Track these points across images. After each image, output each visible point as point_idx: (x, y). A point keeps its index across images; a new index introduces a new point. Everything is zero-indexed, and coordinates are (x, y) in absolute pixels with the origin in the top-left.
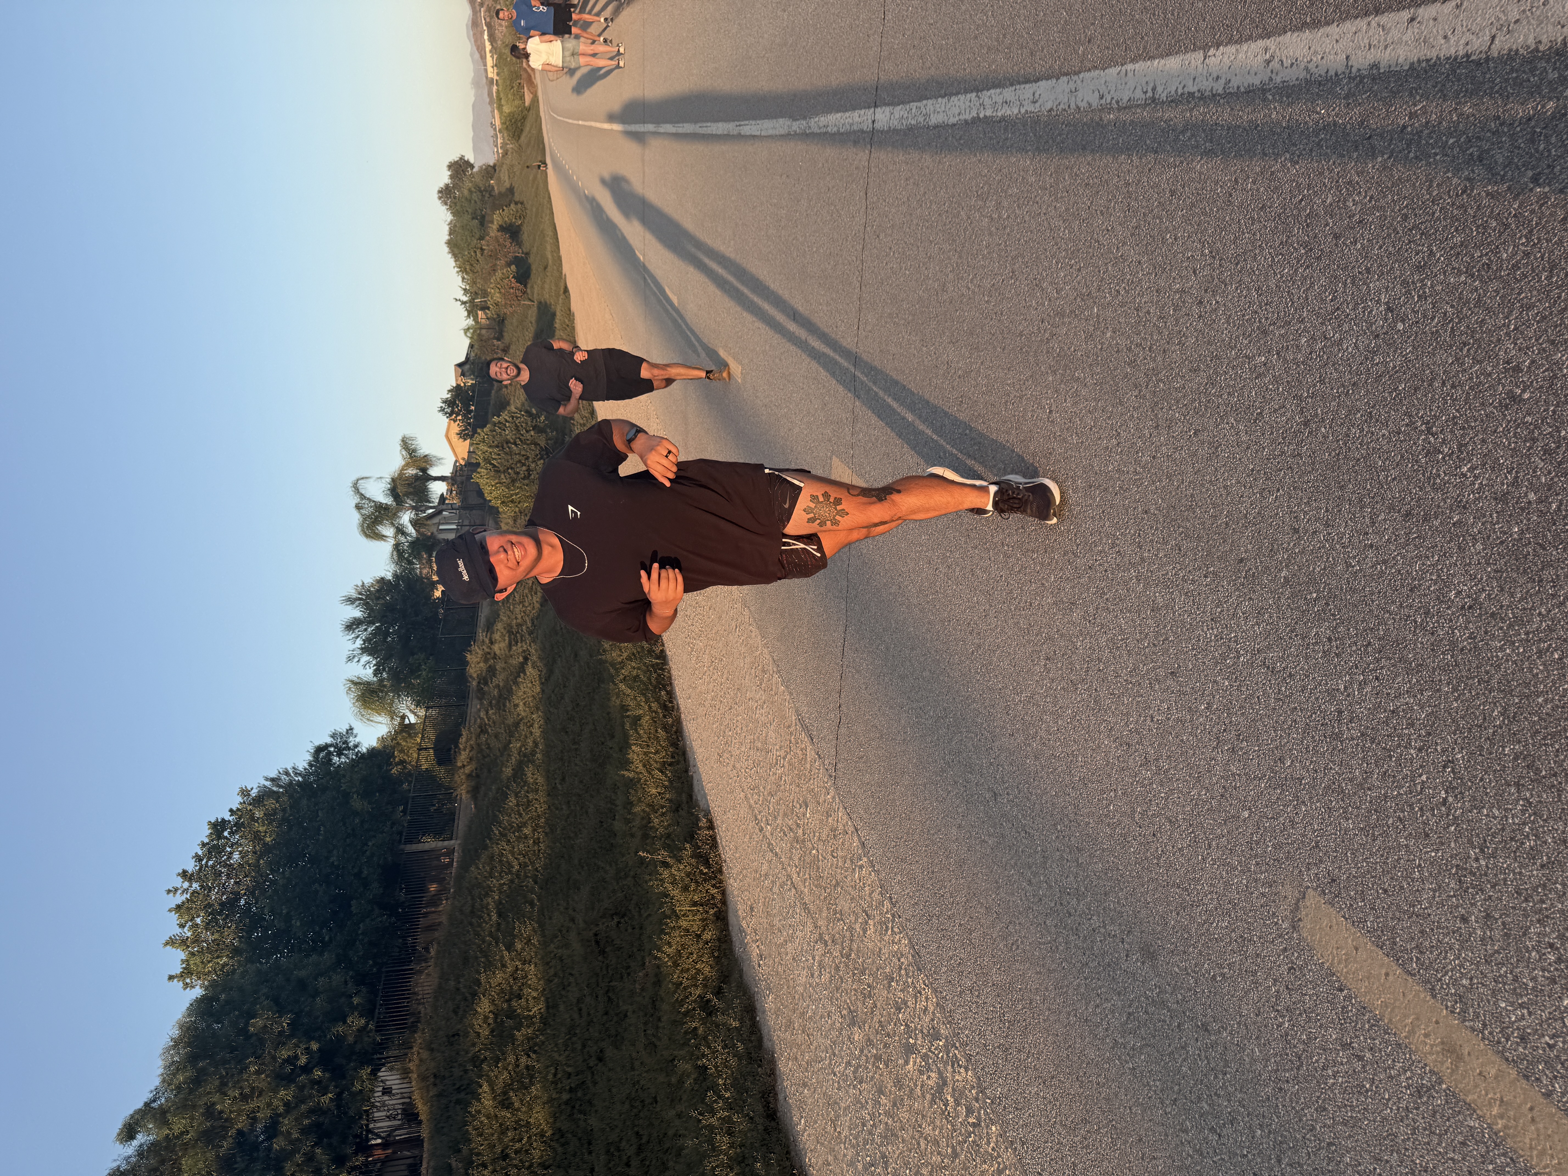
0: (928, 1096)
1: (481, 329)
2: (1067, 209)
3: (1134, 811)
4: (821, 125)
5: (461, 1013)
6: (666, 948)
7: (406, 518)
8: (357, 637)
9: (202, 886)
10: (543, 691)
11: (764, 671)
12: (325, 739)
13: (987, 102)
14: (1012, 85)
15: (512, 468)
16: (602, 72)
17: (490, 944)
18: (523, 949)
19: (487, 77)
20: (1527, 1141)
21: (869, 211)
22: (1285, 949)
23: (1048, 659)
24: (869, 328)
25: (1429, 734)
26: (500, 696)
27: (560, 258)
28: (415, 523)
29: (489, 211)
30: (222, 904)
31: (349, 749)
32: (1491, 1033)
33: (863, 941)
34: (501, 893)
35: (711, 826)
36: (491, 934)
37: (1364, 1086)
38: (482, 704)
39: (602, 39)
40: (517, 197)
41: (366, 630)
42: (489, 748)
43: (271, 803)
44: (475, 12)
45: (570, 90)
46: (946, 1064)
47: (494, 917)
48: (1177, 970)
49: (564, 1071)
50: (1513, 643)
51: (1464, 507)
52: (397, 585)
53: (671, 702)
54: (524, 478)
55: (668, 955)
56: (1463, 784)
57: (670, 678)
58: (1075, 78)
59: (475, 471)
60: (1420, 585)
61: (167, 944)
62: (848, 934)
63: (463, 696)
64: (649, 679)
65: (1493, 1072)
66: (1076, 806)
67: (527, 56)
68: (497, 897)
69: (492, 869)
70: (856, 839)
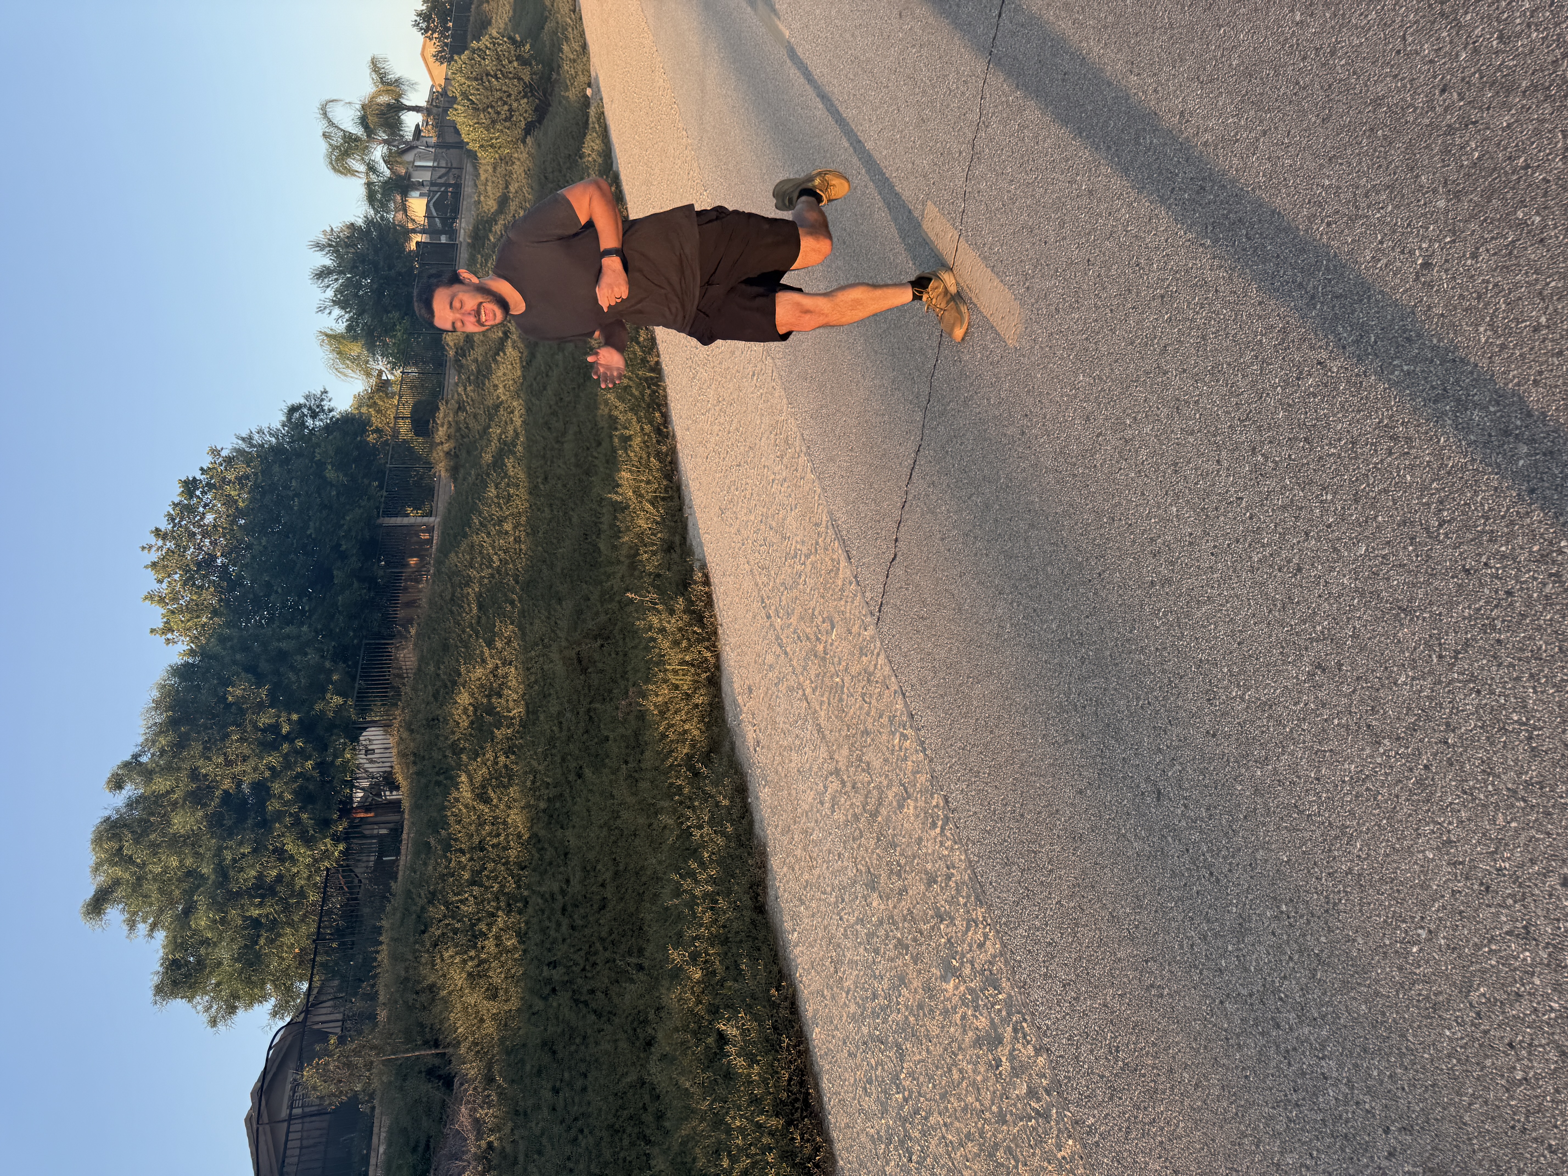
5: (441, 699)
6: (653, 698)
7: (378, 153)
8: (328, 287)
9: (176, 545)
10: (524, 377)
12: (298, 399)
15: (492, 107)
17: (471, 636)
18: (503, 649)
26: (479, 372)
28: (387, 160)
30: (199, 565)
31: (323, 412)
34: (481, 585)
35: (707, 582)
36: (471, 626)
38: (459, 377)
41: (336, 280)
42: (467, 428)
43: (243, 465)
47: (474, 609)
49: (543, 781)
52: (368, 231)
53: (666, 426)
54: (505, 120)
55: (654, 704)
57: (666, 397)
59: (452, 104)
61: (146, 598)
63: (440, 364)
64: (642, 394)
68: (477, 589)
69: (472, 559)
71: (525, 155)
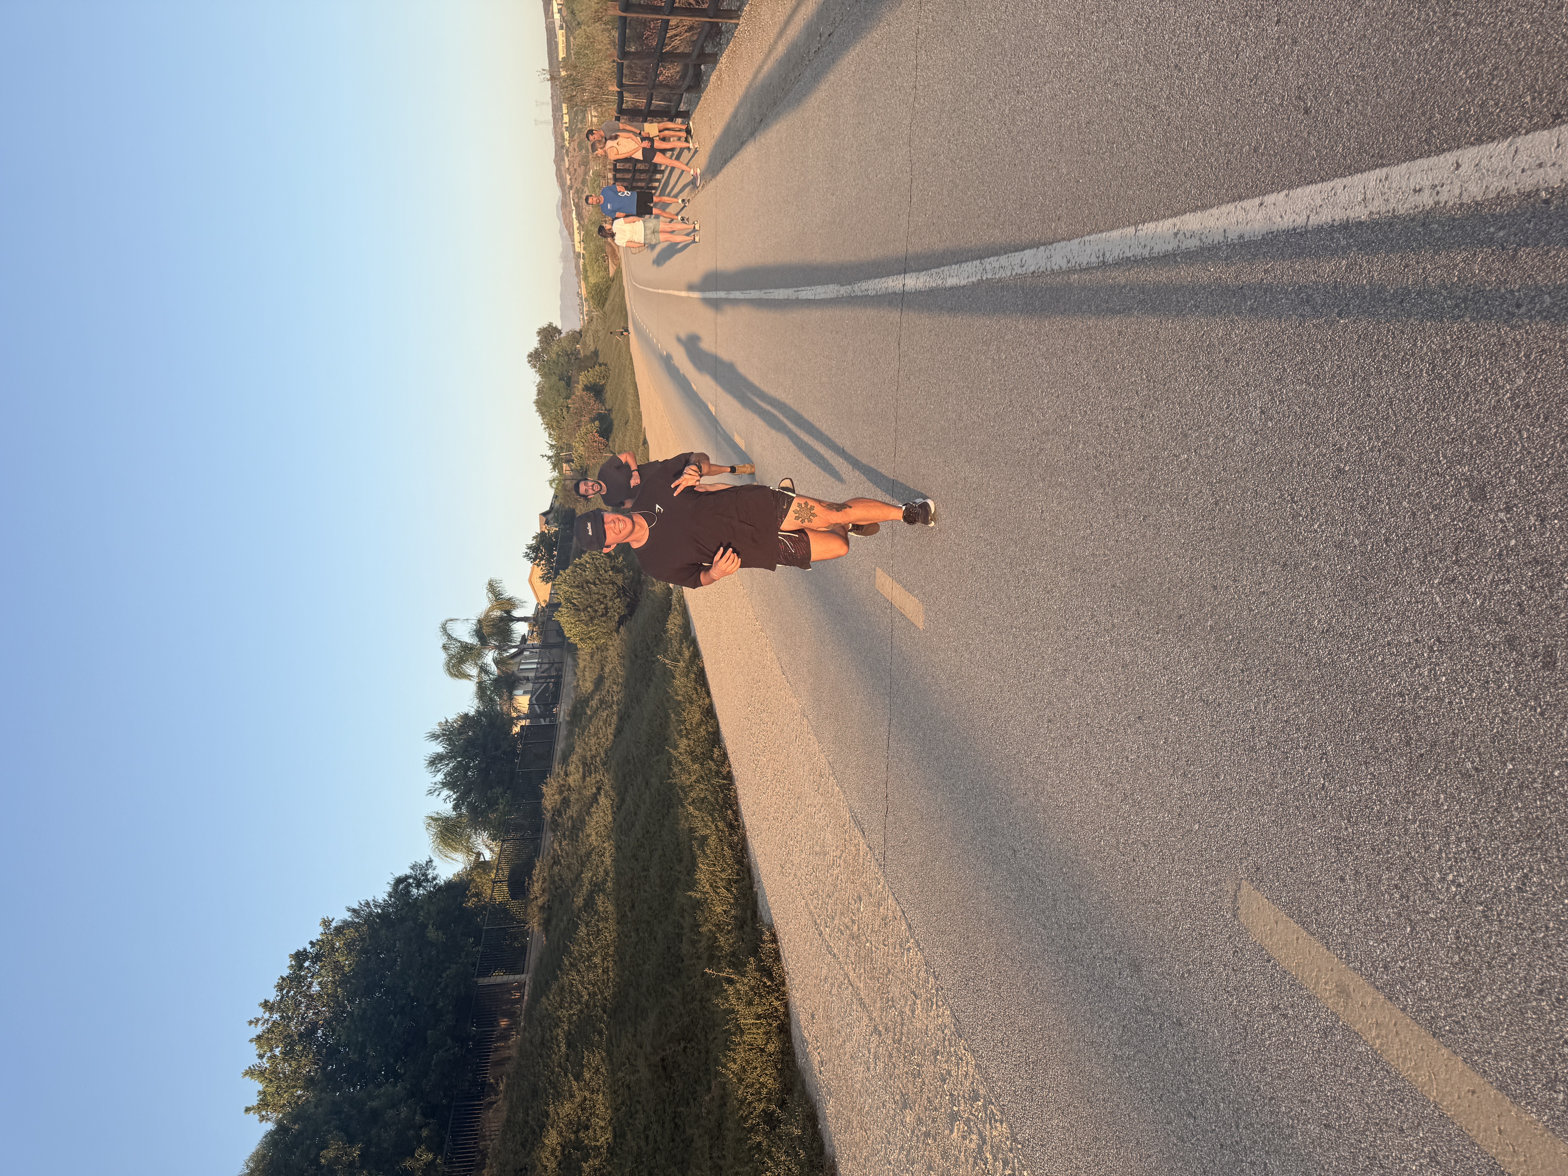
0: (971, 1160)
1: (565, 480)
2: (1048, 350)
3: (1118, 843)
4: (863, 289)
5: (529, 1146)
6: (731, 1065)
7: (489, 657)
8: (439, 771)
9: (282, 1017)
10: (615, 820)
11: (821, 776)
12: (405, 870)
13: (988, 267)
14: (1005, 253)
15: (591, 607)
16: (680, 246)
17: (559, 1075)
18: (591, 1078)
19: (574, 252)
20: (1395, 1052)
21: (902, 359)
22: (1230, 937)
23: (1050, 721)
24: (903, 454)
25: (1310, 735)
26: (573, 827)
27: (640, 414)
28: (497, 662)
29: (574, 373)
30: (301, 1035)
31: (428, 881)
32: (1366, 969)
33: (912, 1022)
34: (570, 1023)
35: (775, 940)
36: (560, 1065)
37: (1289, 1040)
38: (555, 835)
39: (679, 217)
40: (601, 360)
41: (448, 764)
42: (561, 879)
43: (350, 933)
44: (565, 194)
45: (651, 261)
46: (984, 1123)
47: (563, 1048)
48: (1156, 976)
50: (1354, 653)
51: (1318, 555)
52: (479, 721)
53: (737, 820)
54: (602, 616)
55: (733, 1072)
56: (1334, 770)
57: (736, 797)
58: (1050, 247)
59: (557, 610)
60: (1296, 618)
61: (246, 1074)
62: (899, 1019)
63: (538, 829)
64: (716, 799)
65: (1370, 1001)
66: (1076, 848)
67: (613, 235)
68: (566, 1028)
69: (562, 1000)
70: (903, 922)
71: (618, 641)
